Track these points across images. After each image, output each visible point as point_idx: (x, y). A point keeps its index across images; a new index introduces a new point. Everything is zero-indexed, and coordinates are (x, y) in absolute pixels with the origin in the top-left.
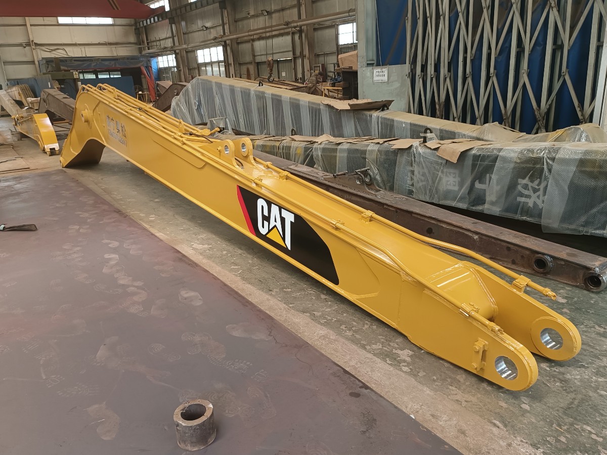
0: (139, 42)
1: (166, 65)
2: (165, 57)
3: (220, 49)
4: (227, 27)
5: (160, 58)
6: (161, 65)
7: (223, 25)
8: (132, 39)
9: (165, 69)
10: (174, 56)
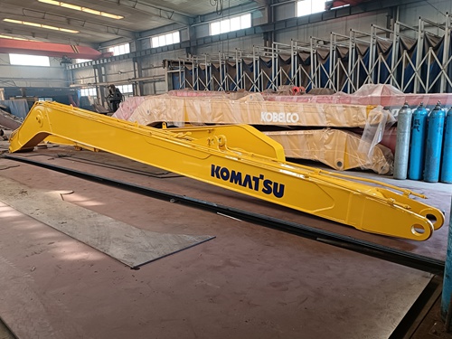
0: (67, 79)
1: (87, 95)
2: (86, 90)
3: (131, 86)
4: (137, 72)
5: (82, 91)
6: (83, 95)
7: (135, 71)
8: (62, 76)
9: (86, 97)
10: (95, 89)
